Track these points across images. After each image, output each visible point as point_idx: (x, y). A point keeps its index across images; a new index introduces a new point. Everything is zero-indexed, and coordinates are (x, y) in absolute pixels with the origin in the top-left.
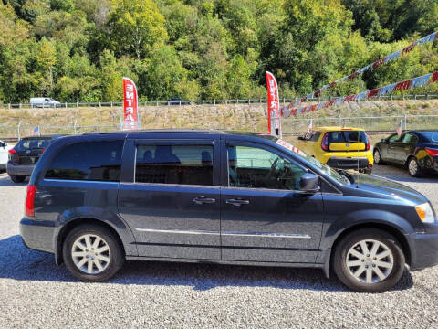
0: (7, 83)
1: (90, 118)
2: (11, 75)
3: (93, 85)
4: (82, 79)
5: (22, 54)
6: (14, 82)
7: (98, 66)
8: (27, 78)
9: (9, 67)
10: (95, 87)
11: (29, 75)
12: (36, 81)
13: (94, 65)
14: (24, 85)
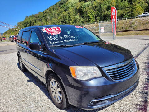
0: (101, 15)
1: (122, 24)
2: (102, 13)
3: (128, 11)
4: (124, 10)
5: (106, 5)
6: (103, 15)
7: (131, 4)
8: (106, 13)
9: (102, 10)
10: (129, 12)
11: (107, 12)
12: (109, 13)
13: (129, 3)
14: (105, 15)
